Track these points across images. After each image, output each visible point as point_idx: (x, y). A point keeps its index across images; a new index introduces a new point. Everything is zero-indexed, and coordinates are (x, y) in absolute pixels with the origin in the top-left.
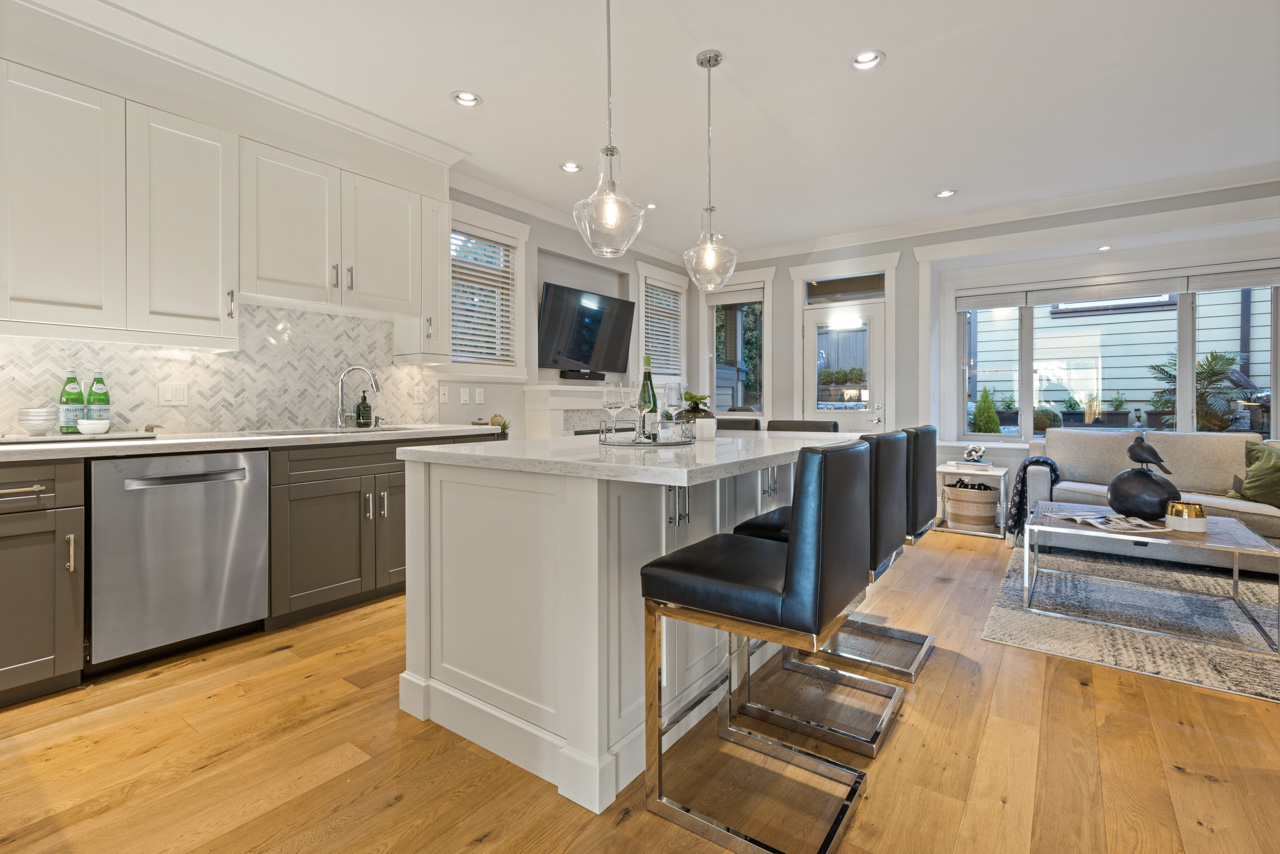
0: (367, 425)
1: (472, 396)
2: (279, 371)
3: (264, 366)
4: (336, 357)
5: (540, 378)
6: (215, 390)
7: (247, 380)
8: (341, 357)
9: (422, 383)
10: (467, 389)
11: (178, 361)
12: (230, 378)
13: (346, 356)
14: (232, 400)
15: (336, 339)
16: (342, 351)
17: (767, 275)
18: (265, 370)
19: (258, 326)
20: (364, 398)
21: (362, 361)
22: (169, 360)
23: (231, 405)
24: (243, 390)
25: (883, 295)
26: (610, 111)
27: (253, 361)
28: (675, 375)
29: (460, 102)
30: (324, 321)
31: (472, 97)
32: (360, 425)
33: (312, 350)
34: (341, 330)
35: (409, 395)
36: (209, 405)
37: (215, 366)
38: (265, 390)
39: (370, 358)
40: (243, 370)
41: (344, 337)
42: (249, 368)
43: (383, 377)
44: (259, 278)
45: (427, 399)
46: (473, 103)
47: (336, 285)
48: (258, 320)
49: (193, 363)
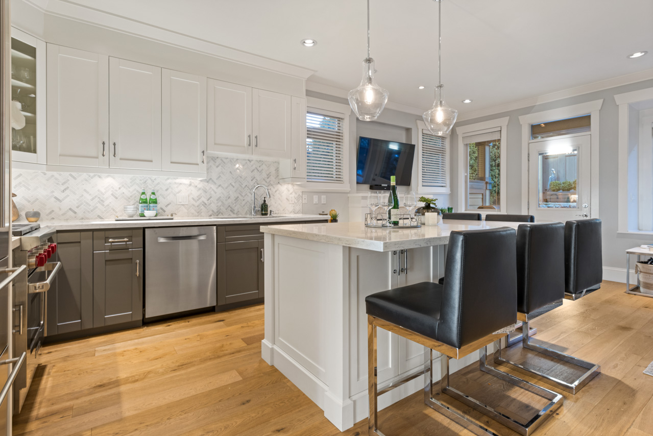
0: (266, 214)
1: (320, 199)
2: (226, 188)
3: (219, 186)
4: (252, 180)
5: (357, 190)
6: (199, 197)
7: (212, 192)
8: (254, 180)
9: (294, 193)
10: (317, 196)
11: (185, 184)
12: (205, 192)
13: (256, 180)
14: (206, 202)
15: (252, 172)
16: (255, 177)
17: (504, 122)
18: (220, 188)
19: (217, 167)
20: (265, 201)
21: (264, 182)
22: (181, 184)
23: (206, 204)
24: (211, 197)
25: (590, 130)
26: (369, 38)
27: (215, 183)
28: (442, 186)
29: (306, 45)
30: (246, 163)
31: (312, 41)
32: (263, 214)
33: (241, 177)
34: (254, 167)
35: (287, 199)
36: (196, 204)
37: (199, 186)
38: (220, 197)
39: (268, 180)
40: (211, 188)
41: (256, 171)
42: (213, 187)
43: (274, 190)
44: (215, 144)
45: (296, 201)
46: (312, 45)
47: (250, 145)
48: (217, 164)
49: (190, 185)
